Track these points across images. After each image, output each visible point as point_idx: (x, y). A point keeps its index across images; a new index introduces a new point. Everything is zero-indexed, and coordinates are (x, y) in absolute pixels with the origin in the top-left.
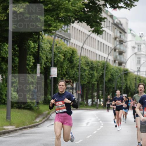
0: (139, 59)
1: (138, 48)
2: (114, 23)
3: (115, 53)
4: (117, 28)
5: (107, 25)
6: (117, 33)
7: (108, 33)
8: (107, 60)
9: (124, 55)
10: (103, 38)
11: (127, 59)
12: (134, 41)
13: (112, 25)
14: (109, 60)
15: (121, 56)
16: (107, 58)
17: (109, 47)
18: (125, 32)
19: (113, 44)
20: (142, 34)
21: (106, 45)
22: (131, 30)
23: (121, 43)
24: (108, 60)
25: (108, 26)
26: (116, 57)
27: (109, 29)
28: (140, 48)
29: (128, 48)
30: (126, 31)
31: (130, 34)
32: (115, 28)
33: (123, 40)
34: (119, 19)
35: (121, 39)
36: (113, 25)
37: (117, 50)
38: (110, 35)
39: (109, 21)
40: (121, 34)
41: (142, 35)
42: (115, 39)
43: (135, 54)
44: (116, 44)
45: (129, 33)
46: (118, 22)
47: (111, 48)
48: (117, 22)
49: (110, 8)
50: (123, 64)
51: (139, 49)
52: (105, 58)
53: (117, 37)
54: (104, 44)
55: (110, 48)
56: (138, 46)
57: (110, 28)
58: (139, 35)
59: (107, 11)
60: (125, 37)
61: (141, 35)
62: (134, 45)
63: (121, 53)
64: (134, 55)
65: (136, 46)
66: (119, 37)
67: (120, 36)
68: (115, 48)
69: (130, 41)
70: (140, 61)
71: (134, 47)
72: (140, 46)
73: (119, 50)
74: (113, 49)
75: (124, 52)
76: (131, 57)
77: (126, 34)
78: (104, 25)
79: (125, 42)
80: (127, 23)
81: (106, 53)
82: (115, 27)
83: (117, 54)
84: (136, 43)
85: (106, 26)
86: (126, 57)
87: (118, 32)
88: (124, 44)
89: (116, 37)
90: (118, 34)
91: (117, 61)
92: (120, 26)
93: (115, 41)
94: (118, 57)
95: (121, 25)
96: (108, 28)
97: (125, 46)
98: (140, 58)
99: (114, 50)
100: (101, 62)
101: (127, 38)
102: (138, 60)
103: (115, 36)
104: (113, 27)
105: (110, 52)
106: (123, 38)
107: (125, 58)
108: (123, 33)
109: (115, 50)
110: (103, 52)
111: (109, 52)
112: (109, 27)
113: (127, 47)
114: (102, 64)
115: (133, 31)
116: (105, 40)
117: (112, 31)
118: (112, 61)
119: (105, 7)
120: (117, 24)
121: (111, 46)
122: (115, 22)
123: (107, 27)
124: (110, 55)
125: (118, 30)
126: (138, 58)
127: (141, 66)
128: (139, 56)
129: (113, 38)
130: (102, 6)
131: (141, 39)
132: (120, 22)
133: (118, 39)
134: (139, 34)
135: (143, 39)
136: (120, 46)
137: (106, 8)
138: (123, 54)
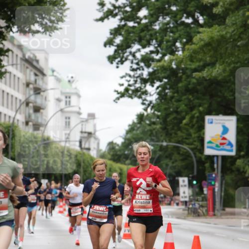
0: (68, 120)
1: (66, 102)
2: (24, 58)
3: (27, 109)
4: (30, 68)
5: (13, 62)
6: (30, 74)
7: (15, 76)
8: (13, 121)
9: (42, 113)
10: (6, 84)
11: (47, 119)
12: (58, 89)
13: (21, 62)
14: (18, 120)
15: (38, 114)
16: (14, 118)
17: (16, 98)
18: (44, 75)
19: (24, 94)
20: (72, 77)
21: (12, 96)
22: (53, 71)
23: (38, 92)
24: (16, 121)
25: (15, 62)
26: (30, 116)
27: (17, 69)
28: (70, 102)
29: (49, 101)
30: (45, 72)
31: (53, 78)
32: (27, 68)
33: (40, 87)
34: (33, 52)
35: (37, 86)
36: (23, 62)
37: (31, 105)
38: (19, 78)
39: (17, 56)
40: (37, 78)
41: (72, 80)
42: (28, 85)
43: (62, 110)
44: (29, 93)
45: (50, 76)
46: (32, 56)
47: (20, 100)
48: (29, 57)
49: (17, 32)
50: (42, 128)
51: (68, 103)
52: (10, 117)
53: (31, 82)
54: (8, 94)
55: (18, 101)
56: (66, 97)
57: (19, 66)
58: (67, 80)
59: (13, 38)
60: (43, 82)
61: (70, 78)
62: (58, 95)
63: (37, 109)
64: (60, 113)
65: (63, 98)
66: (33, 83)
67: (36, 81)
68: (27, 101)
69: (52, 89)
70: (69, 122)
71: (59, 100)
72: (70, 98)
73: (35, 104)
74: (23, 103)
75: (42, 107)
76: (55, 116)
77: (45, 78)
78: (8, 62)
79: (44, 91)
80: (46, 60)
81: (12, 109)
82: (27, 65)
83: (31, 111)
84: (62, 93)
85: (10, 62)
86: (46, 117)
87: (32, 73)
88: (42, 93)
89: (28, 81)
90: (33, 78)
91: (30, 124)
92: (35, 63)
93: (28, 89)
94: (33, 117)
95: (37, 61)
96: (15, 66)
97: (44, 97)
98: (69, 118)
99: (25, 104)
100: (4, 123)
101: (46, 84)
102: (66, 122)
103: (26, 80)
104: (23, 66)
105: (20, 108)
106: (40, 83)
107: (44, 117)
108: (41, 76)
109: (27, 104)
110: (7, 107)
111: (18, 107)
112: (17, 64)
113: (47, 99)
114: (5, 128)
115: (58, 73)
116: (10, 86)
117: (21, 72)
118: (23, 123)
119: (9, 32)
120: (30, 60)
121: (21, 97)
122: (27, 57)
123: (13, 65)
124: (18, 112)
125: (31, 70)
126: (66, 118)
127: (71, 131)
128: (68, 115)
129: (24, 84)
130: (3, 30)
131: (71, 86)
132: (36, 57)
133: (31, 86)
134: (68, 77)
135: (74, 85)
136: (36, 98)
137: (11, 33)
138: (41, 111)
